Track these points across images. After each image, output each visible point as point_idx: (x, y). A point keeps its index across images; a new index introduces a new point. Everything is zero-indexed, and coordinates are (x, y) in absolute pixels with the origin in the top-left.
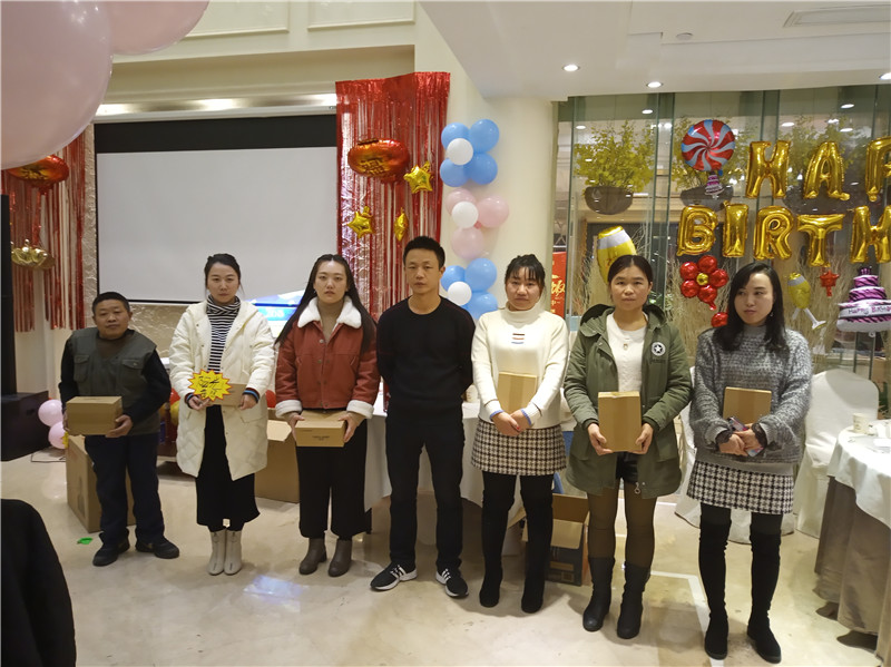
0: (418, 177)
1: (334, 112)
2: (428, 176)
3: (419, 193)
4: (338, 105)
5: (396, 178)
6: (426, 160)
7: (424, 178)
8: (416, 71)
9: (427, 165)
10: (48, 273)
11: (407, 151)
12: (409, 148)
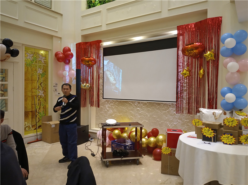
0: (209, 55)
1: (176, 36)
2: (213, 54)
3: (209, 61)
4: (178, 34)
5: (200, 56)
6: (212, 49)
7: (212, 55)
8: (208, 18)
9: (213, 50)
10: (90, 91)
11: (204, 46)
12: (205, 45)
